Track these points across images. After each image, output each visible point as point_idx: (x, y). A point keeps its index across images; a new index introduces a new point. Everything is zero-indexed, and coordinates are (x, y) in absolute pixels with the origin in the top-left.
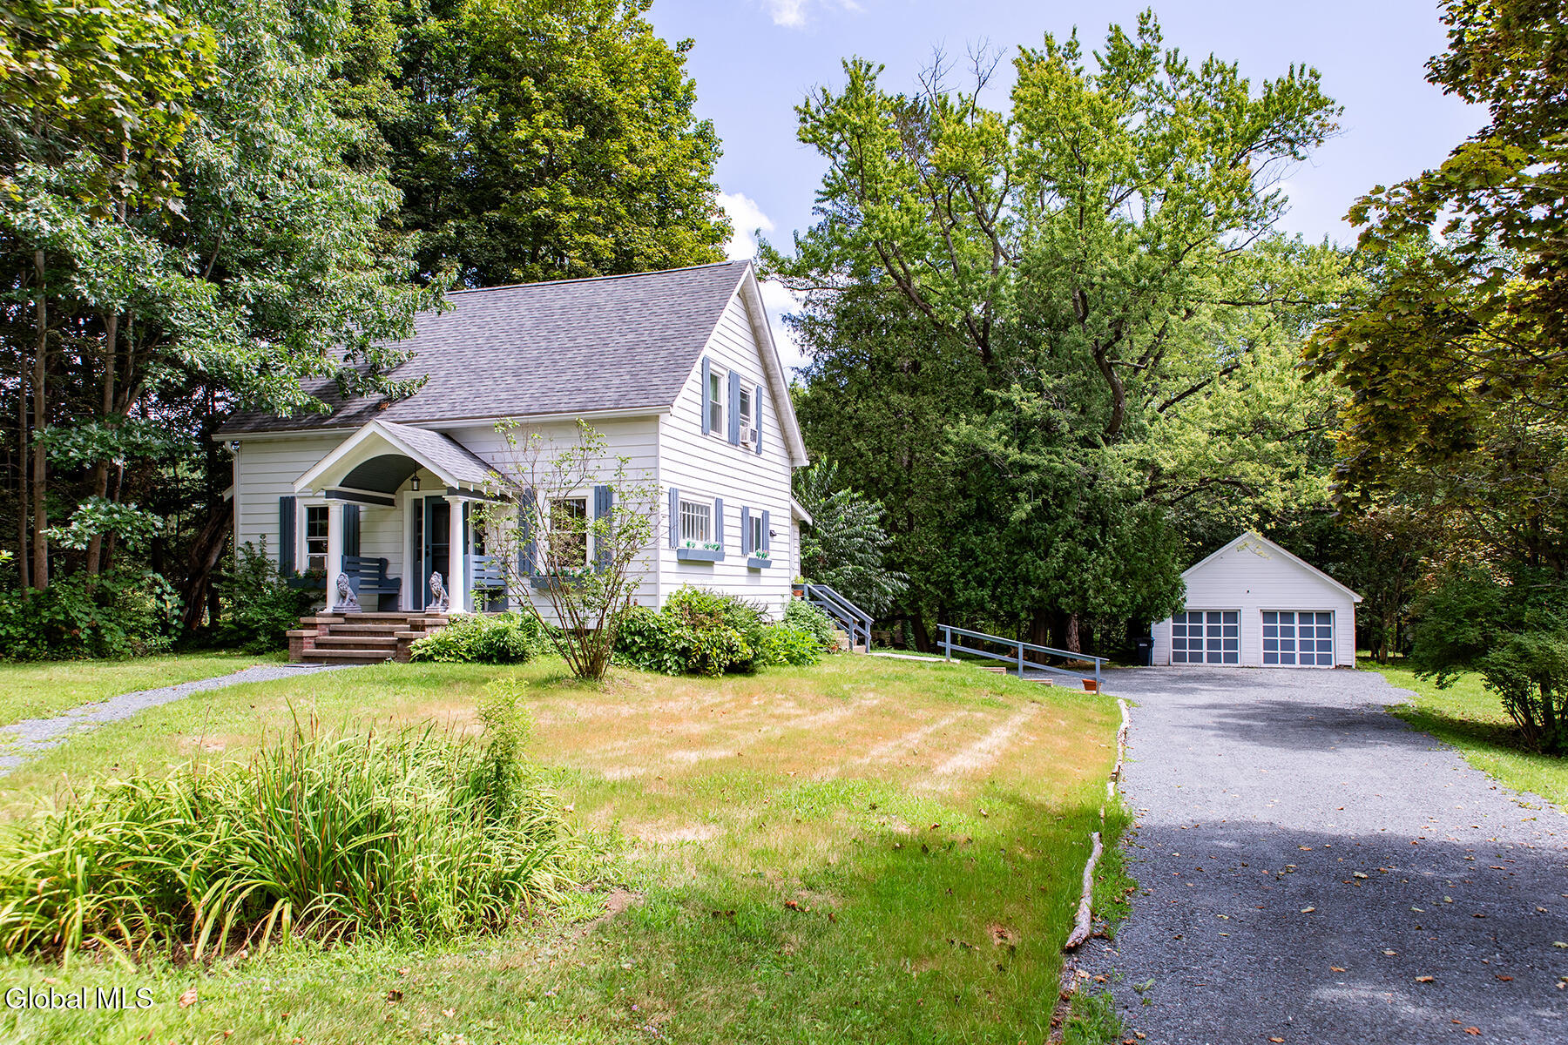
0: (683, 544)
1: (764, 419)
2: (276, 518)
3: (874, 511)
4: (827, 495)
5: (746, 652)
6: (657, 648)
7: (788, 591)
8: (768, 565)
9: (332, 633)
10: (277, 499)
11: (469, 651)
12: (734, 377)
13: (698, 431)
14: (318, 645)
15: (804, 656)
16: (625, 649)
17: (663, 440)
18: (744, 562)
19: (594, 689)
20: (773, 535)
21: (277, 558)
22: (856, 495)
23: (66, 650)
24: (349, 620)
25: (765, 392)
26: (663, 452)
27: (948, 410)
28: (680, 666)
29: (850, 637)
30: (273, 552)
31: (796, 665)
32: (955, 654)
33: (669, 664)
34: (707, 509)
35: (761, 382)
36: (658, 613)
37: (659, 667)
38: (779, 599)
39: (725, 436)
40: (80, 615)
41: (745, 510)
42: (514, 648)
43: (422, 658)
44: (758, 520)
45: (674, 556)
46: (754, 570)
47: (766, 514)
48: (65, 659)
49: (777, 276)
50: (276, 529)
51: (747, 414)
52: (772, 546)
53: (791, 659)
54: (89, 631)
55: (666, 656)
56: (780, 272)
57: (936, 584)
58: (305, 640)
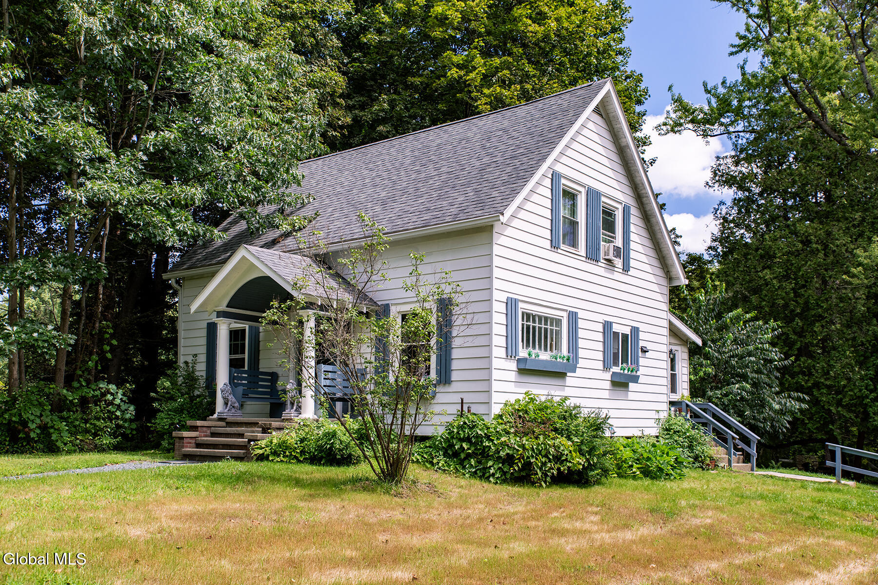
0: (523, 353)
1: (633, 237)
2: (204, 341)
3: (768, 331)
4: (719, 316)
5: (578, 461)
6: (483, 454)
7: (665, 406)
8: (635, 379)
9: (213, 435)
10: (206, 325)
11: (303, 452)
12: (593, 195)
13: (547, 244)
14: (198, 445)
15: (661, 470)
16: (456, 454)
17: (496, 249)
18: (608, 376)
19: (387, 492)
20: (644, 351)
21: (204, 374)
22: (748, 316)
23: (22, 446)
24: (230, 424)
25: (634, 211)
26: (496, 261)
27: (861, 235)
28: (505, 473)
29: (729, 454)
30: (201, 369)
31: (652, 478)
32: (846, 475)
33: (492, 471)
34: (558, 322)
35: (630, 201)
36: (489, 421)
37: (483, 475)
38: (654, 415)
39: (582, 250)
40: (32, 418)
41: (607, 325)
42: (340, 450)
43: (262, 458)
44: (625, 337)
45: (513, 365)
46: (620, 384)
47: (635, 331)
48: (22, 453)
49: (690, 126)
50: (203, 350)
51: (614, 233)
52: (642, 361)
53: (647, 473)
54: (38, 431)
55: (490, 463)
56: (692, 121)
57: (848, 407)
58: (185, 441)
